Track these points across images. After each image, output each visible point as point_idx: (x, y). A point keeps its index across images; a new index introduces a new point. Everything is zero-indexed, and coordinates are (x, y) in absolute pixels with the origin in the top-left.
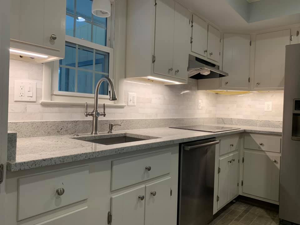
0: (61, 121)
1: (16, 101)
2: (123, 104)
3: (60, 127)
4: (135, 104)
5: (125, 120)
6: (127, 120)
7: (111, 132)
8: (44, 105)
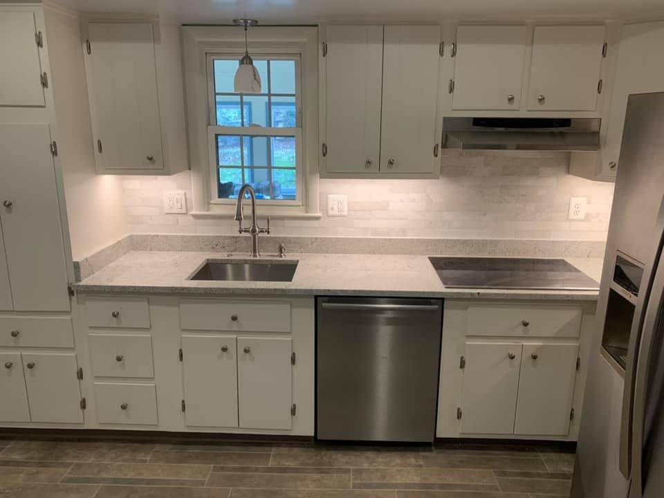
0: (217, 236)
1: (167, 214)
2: (318, 214)
3: (214, 242)
4: (345, 213)
5: (321, 238)
6: (326, 238)
7: (281, 256)
8: (196, 217)
